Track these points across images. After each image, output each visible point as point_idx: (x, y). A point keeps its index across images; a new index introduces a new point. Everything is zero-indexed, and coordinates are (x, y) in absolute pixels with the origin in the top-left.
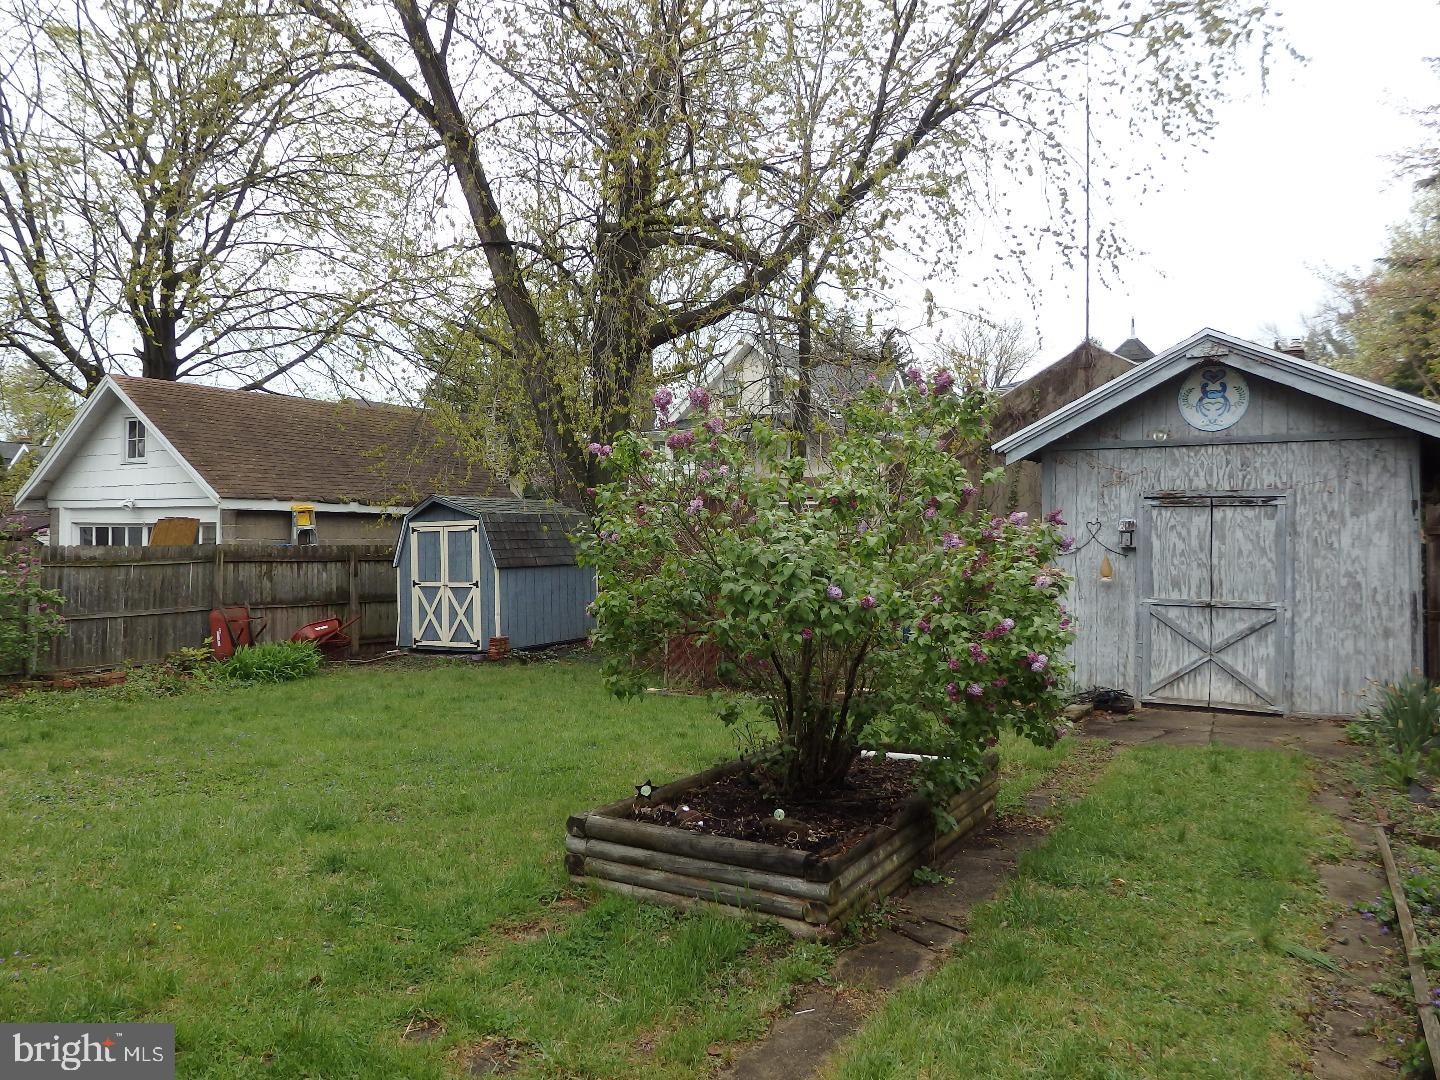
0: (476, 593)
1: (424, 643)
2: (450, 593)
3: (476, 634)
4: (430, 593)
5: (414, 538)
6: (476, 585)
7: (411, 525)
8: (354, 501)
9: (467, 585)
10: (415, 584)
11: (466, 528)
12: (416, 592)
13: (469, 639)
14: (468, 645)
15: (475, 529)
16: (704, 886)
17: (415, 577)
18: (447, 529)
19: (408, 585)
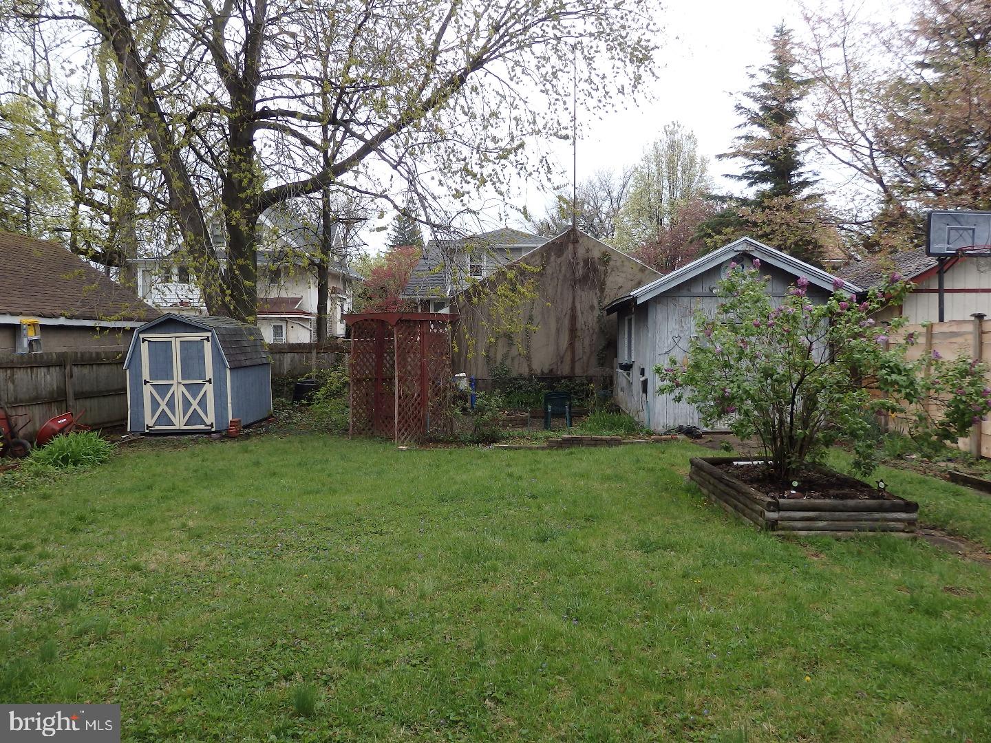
0: (209, 388)
1: (157, 428)
2: (183, 388)
3: (210, 418)
4: (163, 390)
5: (144, 347)
6: (210, 381)
7: (141, 336)
8: (63, 315)
9: (200, 381)
10: (146, 382)
11: (199, 339)
12: (148, 390)
13: (203, 422)
14: (203, 427)
15: (208, 339)
16: (851, 524)
17: (146, 375)
18: (178, 339)
19: (139, 383)
